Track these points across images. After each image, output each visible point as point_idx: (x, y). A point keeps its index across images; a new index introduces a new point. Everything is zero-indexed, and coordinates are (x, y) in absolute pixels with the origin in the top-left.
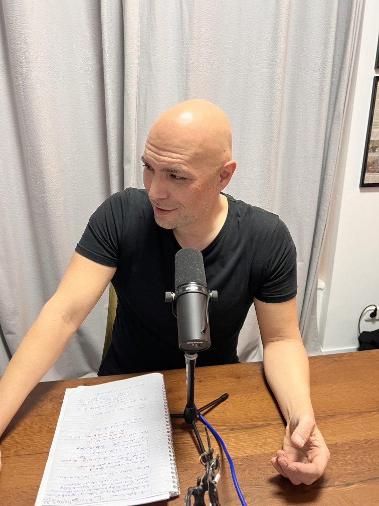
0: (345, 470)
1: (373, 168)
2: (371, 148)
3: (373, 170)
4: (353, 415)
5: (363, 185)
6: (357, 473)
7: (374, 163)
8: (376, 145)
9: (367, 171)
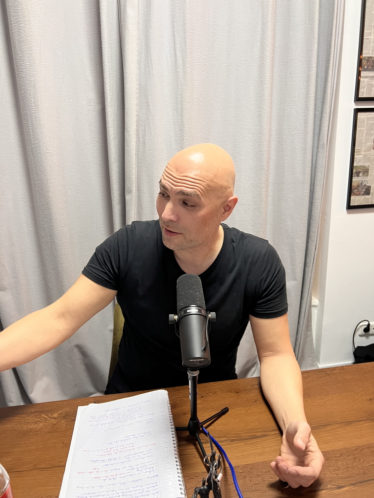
0: (337, 474)
1: (358, 191)
2: (355, 173)
3: (358, 193)
4: (344, 424)
5: (350, 207)
6: (348, 477)
7: (358, 186)
8: (360, 170)
9: (352, 194)
